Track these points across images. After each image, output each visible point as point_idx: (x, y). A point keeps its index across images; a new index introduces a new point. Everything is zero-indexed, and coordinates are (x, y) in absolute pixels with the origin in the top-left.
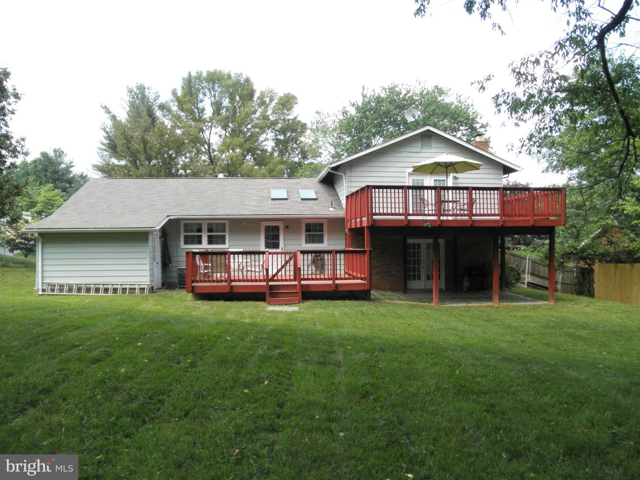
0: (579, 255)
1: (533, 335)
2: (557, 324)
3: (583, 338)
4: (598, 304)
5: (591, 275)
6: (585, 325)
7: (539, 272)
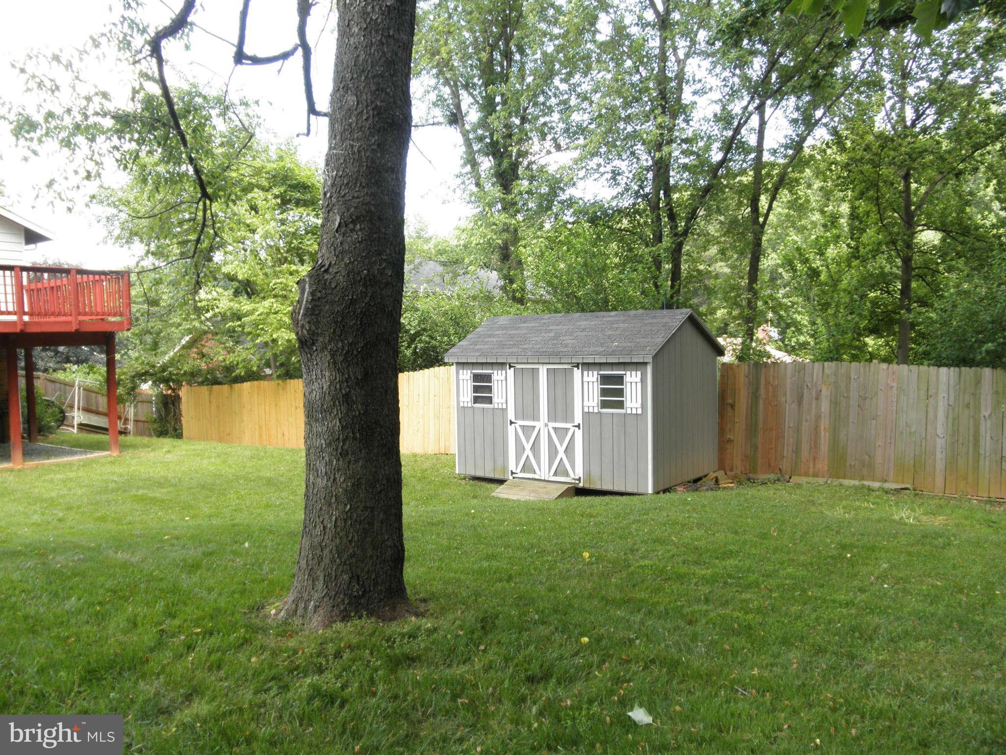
0: (158, 376)
1: (79, 507)
2: (120, 485)
3: (158, 501)
4: (184, 447)
5: (177, 404)
6: (162, 481)
7: (97, 406)
